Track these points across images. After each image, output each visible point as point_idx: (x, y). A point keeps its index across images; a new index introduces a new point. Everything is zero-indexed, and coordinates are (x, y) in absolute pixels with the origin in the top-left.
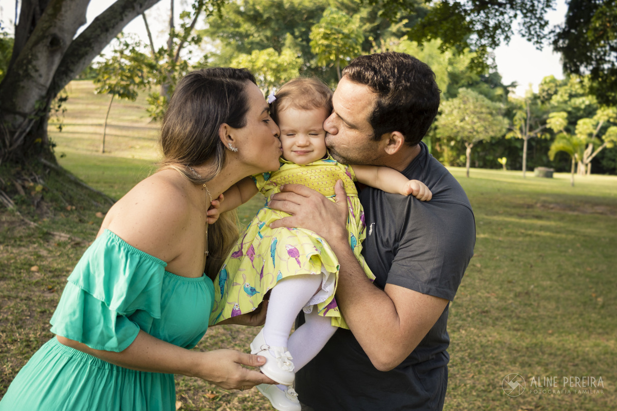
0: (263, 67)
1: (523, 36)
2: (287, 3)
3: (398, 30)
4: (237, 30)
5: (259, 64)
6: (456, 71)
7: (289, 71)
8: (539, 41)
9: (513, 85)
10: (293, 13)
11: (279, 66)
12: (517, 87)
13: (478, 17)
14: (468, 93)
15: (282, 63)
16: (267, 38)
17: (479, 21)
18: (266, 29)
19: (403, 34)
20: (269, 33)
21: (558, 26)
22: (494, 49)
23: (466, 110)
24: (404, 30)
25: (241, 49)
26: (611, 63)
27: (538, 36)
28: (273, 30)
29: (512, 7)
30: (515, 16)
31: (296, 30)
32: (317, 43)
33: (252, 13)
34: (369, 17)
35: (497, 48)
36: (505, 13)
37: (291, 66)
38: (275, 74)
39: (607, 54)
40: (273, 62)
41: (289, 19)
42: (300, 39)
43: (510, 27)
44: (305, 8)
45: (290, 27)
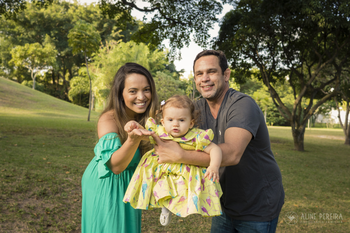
0: (32, 54)
1: (196, 42)
2: (46, 15)
3: (116, 36)
4: (12, 29)
5: (30, 52)
6: (152, 62)
7: (49, 57)
8: (205, 46)
9: (182, 71)
10: (50, 21)
11: (43, 53)
12: (184, 73)
13: (171, 30)
14: (162, 74)
15: (45, 52)
16: (33, 36)
17: (171, 32)
18: (32, 30)
19: (119, 38)
20: (34, 33)
21: (215, 38)
22: (180, 49)
23: (161, 84)
24: (120, 36)
25: (15, 42)
26: (241, 60)
27: (204, 43)
28: (36, 31)
29: (190, 26)
30: (192, 31)
31: (51, 32)
32: (72, 41)
33: (23, 20)
34: (99, 27)
35: (182, 49)
36: (186, 29)
37: (50, 54)
38: (40, 59)
39: (240, 55)
40: (39, 51)
41: (47, 25)
42: (54, 38)
43: (188, 37)
44: (58, 19)
45: (48, 30)
